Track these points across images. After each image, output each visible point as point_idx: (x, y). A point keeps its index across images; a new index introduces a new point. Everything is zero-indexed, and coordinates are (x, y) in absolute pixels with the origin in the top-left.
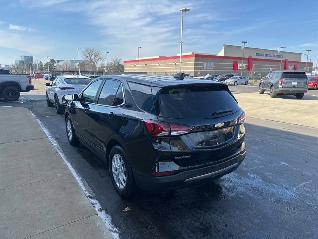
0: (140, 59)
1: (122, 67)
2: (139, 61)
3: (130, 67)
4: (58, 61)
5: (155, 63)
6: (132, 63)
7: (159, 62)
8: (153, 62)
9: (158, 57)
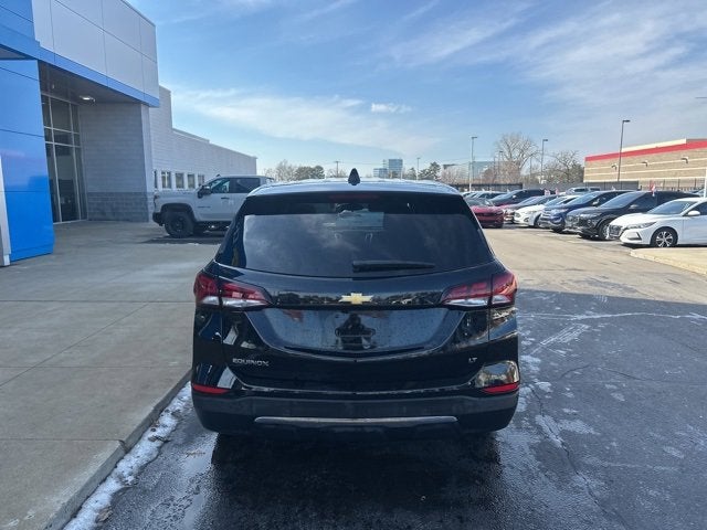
0: (624, 150)
1: (582, 171)
2: (621, 155)
3: (600, 171)
4: (445, 166)
5: (674, 158)
6: (607, 161)
7: (684, 153)
8: (664, 155)
9: (684, 141)
